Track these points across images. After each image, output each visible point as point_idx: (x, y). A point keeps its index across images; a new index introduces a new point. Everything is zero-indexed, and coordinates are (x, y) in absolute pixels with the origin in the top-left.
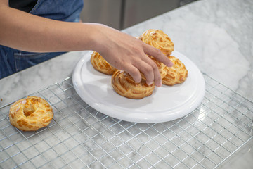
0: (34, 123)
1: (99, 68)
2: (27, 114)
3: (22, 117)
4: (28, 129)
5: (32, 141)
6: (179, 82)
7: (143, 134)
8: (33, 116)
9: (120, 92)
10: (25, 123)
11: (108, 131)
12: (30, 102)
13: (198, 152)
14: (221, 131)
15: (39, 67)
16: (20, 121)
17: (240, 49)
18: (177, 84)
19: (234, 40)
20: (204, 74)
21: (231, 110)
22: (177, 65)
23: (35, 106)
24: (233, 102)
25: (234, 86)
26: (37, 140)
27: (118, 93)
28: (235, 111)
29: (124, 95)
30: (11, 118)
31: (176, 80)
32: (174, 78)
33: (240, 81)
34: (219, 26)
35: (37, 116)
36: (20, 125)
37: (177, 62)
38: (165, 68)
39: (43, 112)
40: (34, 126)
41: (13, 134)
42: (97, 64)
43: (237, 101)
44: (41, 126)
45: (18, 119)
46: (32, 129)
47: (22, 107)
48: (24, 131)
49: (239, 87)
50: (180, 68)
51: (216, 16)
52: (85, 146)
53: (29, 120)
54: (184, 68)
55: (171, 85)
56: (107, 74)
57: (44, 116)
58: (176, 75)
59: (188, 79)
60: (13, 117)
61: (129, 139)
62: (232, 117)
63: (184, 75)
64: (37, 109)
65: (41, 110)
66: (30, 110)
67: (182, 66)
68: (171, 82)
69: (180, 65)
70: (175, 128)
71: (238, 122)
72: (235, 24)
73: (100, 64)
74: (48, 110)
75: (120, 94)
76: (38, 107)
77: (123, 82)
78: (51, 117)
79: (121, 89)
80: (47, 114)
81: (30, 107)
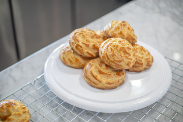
1: (69, 64)
2: (4, 119)
6: (147, 67)
8: (10, 120)
9: (94, 85)
12: (5, 107)
15: (11, 70)
18: (145, 69)
22: (143, 52)
23: (11, 109)
27: (92, 86)
29: (98, 86)
31: (144, 66)
32: (142, 64)
35: (13, 120)
37: (142, 48)
38: (134, 55)
39: (20, 115)
42: (67, 60)
50: (146, 54)
51: (159, 7)
54: (149, 54)
55: (140, 72)
56: (75, 68)
57: (21, 118)
58: (143, 61)
59: (153, 64)
63: (151, 60)
64: (13, 113)
65: (17, 113)
66: (6, 115)
67: (147, 52)
68: (141, 68)
69: (145, 51)
73: (69, 59)
74: (24, 112)
75: (93, 87)
76: (14, 110)
77: (95, 74)
78: (28, 119)
79: (95, 81)
80: (24, 116)
81: (5, 111)
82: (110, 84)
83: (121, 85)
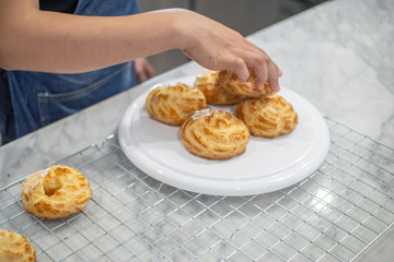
0: (62, 206)
2: (50, 192)
3: (42, 198)
4: (53, 216)
5: (59, 235)
6: (284, 131)
7: (235, 214)
8: (59, 194)
9: (195, 151)
10: (47, 207)
11: (180, 212)
12: (53, 174)
13: (327, 236)
14: (360, 201)
15: (66, 124)
16: (38, 204)
17: (380, 78)
18: (281, 134)
19: (369, 64)
20: (326, 118)
21: (372, 169)
22: (279, 106)
23: (62, 179)
24: (375, 158)
25: (375, 134)
26: (67, 233)
27: (192, 153)
28: (380, 171)
29: (202, 154)
30: (25, 201)
31: (279, 129)
32: (275, 125)
33: (383, 125)
34: (345, 47)
35: (64, 194)
36: (39, 211)
37: (279, 100)
39: (75, 188)
40: (61, 210)
41: (29, 225)
42: (156, 110)
43: (380, 156)
44: (73, 210)
45: (36, 201)
46: (58, 216)
47: (41, 181)
48: (46, 220)
49: (383, 134)
50: (284, 109)
52: (145, 237)
53: (53, 201)
54: (292, 109)
55: (272, 137)
56: (170, 124)
57: (77, 193)
58: (278, 121)
59: (298, 126)
60: (27, 200)
61: (214, 223)
62: (376, 179)
63: (292, 119)
64: (65, 184)
65: (71, 184)
66: (53, 186)
67: (288, 107)
69: (284, 105)
70: (286, 201)
71: (385, 187)
72: (368, 41)
73: (160, 110)
74: (82, 185)
75: (195, 154)
76: (66, 180)
77: (198, 133)
78: (88, 196)
79: (197, 145)
80: (81, 191)
81: (53, 181)
82: (221, 151)
83: (238, 154)
